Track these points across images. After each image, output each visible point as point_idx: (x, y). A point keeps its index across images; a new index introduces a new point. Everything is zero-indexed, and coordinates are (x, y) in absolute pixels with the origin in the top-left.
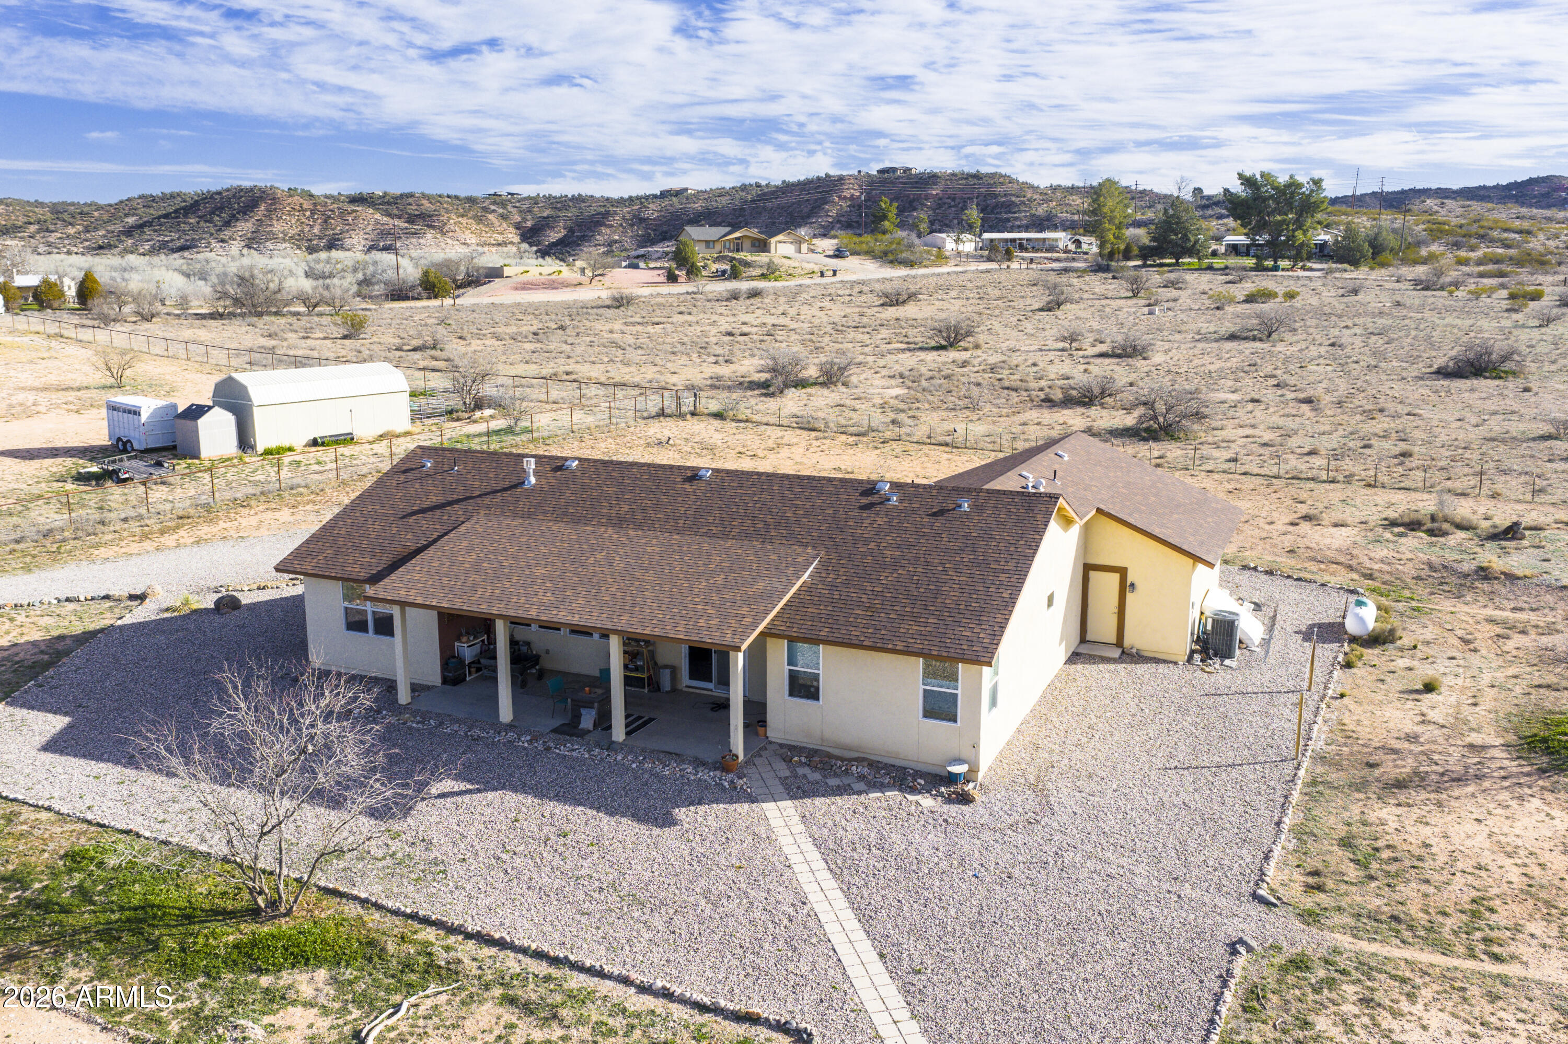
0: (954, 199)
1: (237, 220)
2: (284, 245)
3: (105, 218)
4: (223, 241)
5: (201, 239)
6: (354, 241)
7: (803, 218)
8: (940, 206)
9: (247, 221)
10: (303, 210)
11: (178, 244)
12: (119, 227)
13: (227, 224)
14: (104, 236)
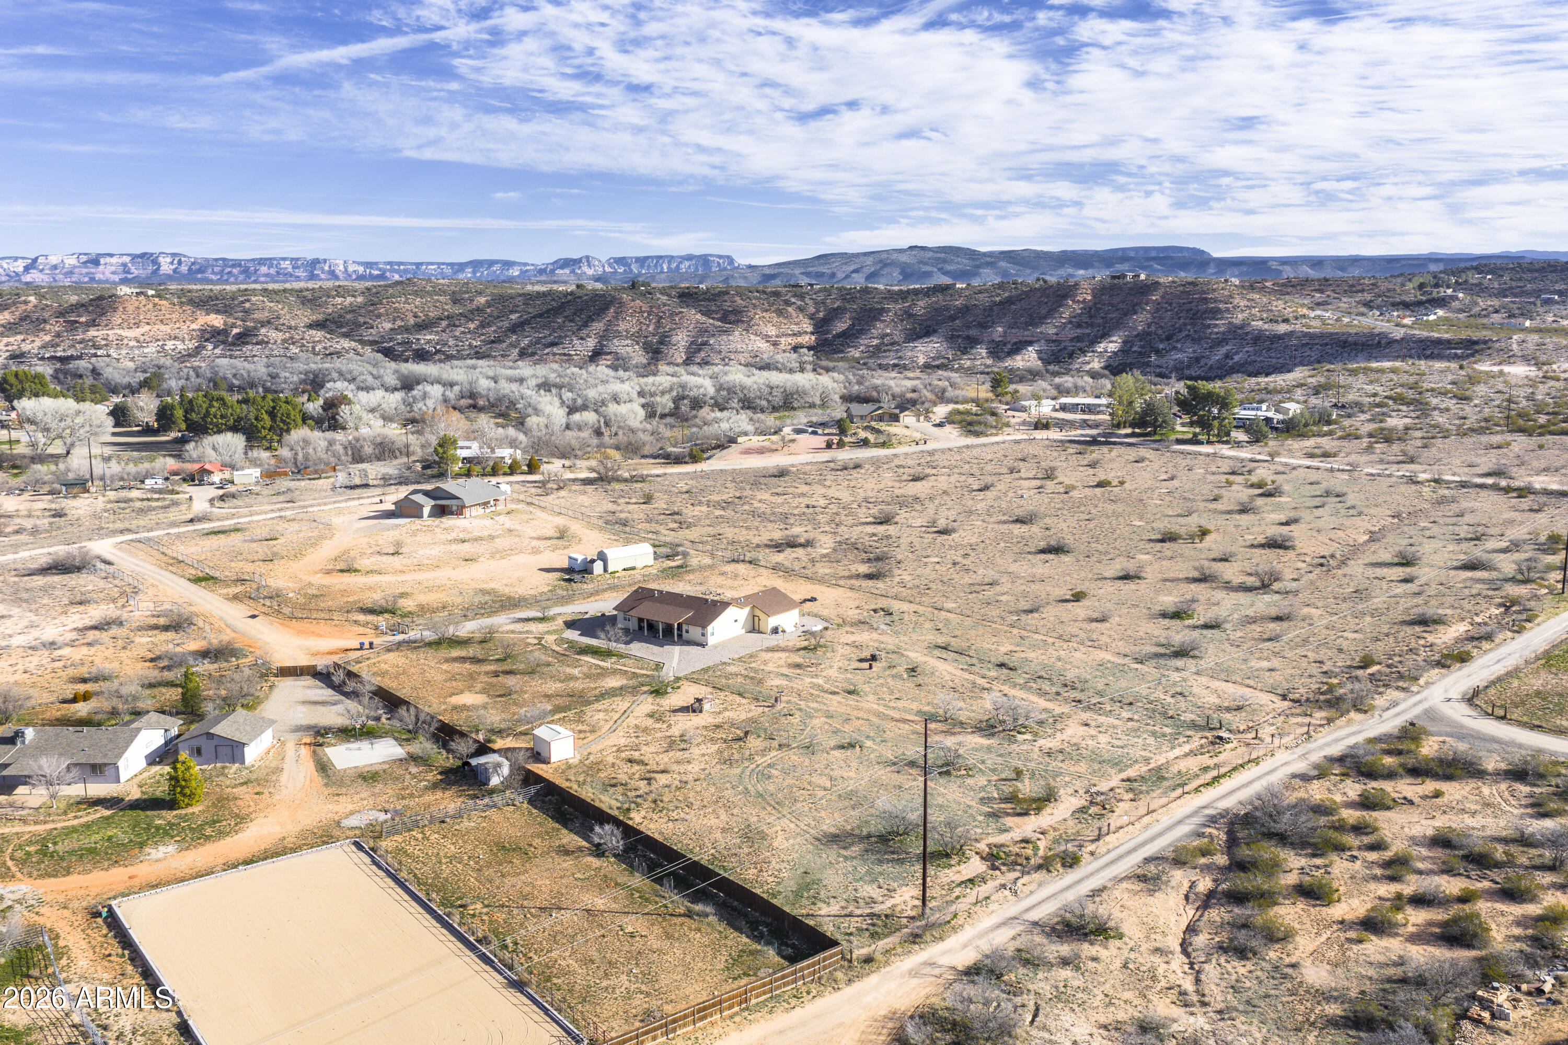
0: (1171, 304)
1: (593, 320)
2: (627, 342)
3: (495, 314)
4: (582, 339)
5: (566, 336)
6: (679, 338)
7: (1040, 319)
8: (1157, 310)
9: (599, 321)
10: (642, 312)
11: (549, 340)
12: (506, 324)
13: (585, 325)
14: (495, 331)
